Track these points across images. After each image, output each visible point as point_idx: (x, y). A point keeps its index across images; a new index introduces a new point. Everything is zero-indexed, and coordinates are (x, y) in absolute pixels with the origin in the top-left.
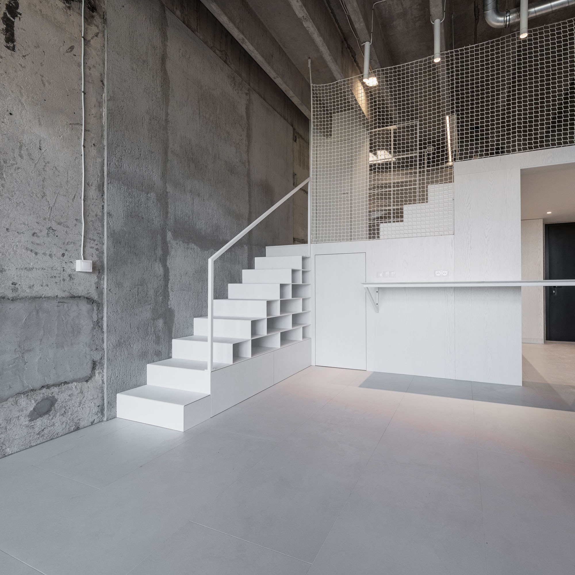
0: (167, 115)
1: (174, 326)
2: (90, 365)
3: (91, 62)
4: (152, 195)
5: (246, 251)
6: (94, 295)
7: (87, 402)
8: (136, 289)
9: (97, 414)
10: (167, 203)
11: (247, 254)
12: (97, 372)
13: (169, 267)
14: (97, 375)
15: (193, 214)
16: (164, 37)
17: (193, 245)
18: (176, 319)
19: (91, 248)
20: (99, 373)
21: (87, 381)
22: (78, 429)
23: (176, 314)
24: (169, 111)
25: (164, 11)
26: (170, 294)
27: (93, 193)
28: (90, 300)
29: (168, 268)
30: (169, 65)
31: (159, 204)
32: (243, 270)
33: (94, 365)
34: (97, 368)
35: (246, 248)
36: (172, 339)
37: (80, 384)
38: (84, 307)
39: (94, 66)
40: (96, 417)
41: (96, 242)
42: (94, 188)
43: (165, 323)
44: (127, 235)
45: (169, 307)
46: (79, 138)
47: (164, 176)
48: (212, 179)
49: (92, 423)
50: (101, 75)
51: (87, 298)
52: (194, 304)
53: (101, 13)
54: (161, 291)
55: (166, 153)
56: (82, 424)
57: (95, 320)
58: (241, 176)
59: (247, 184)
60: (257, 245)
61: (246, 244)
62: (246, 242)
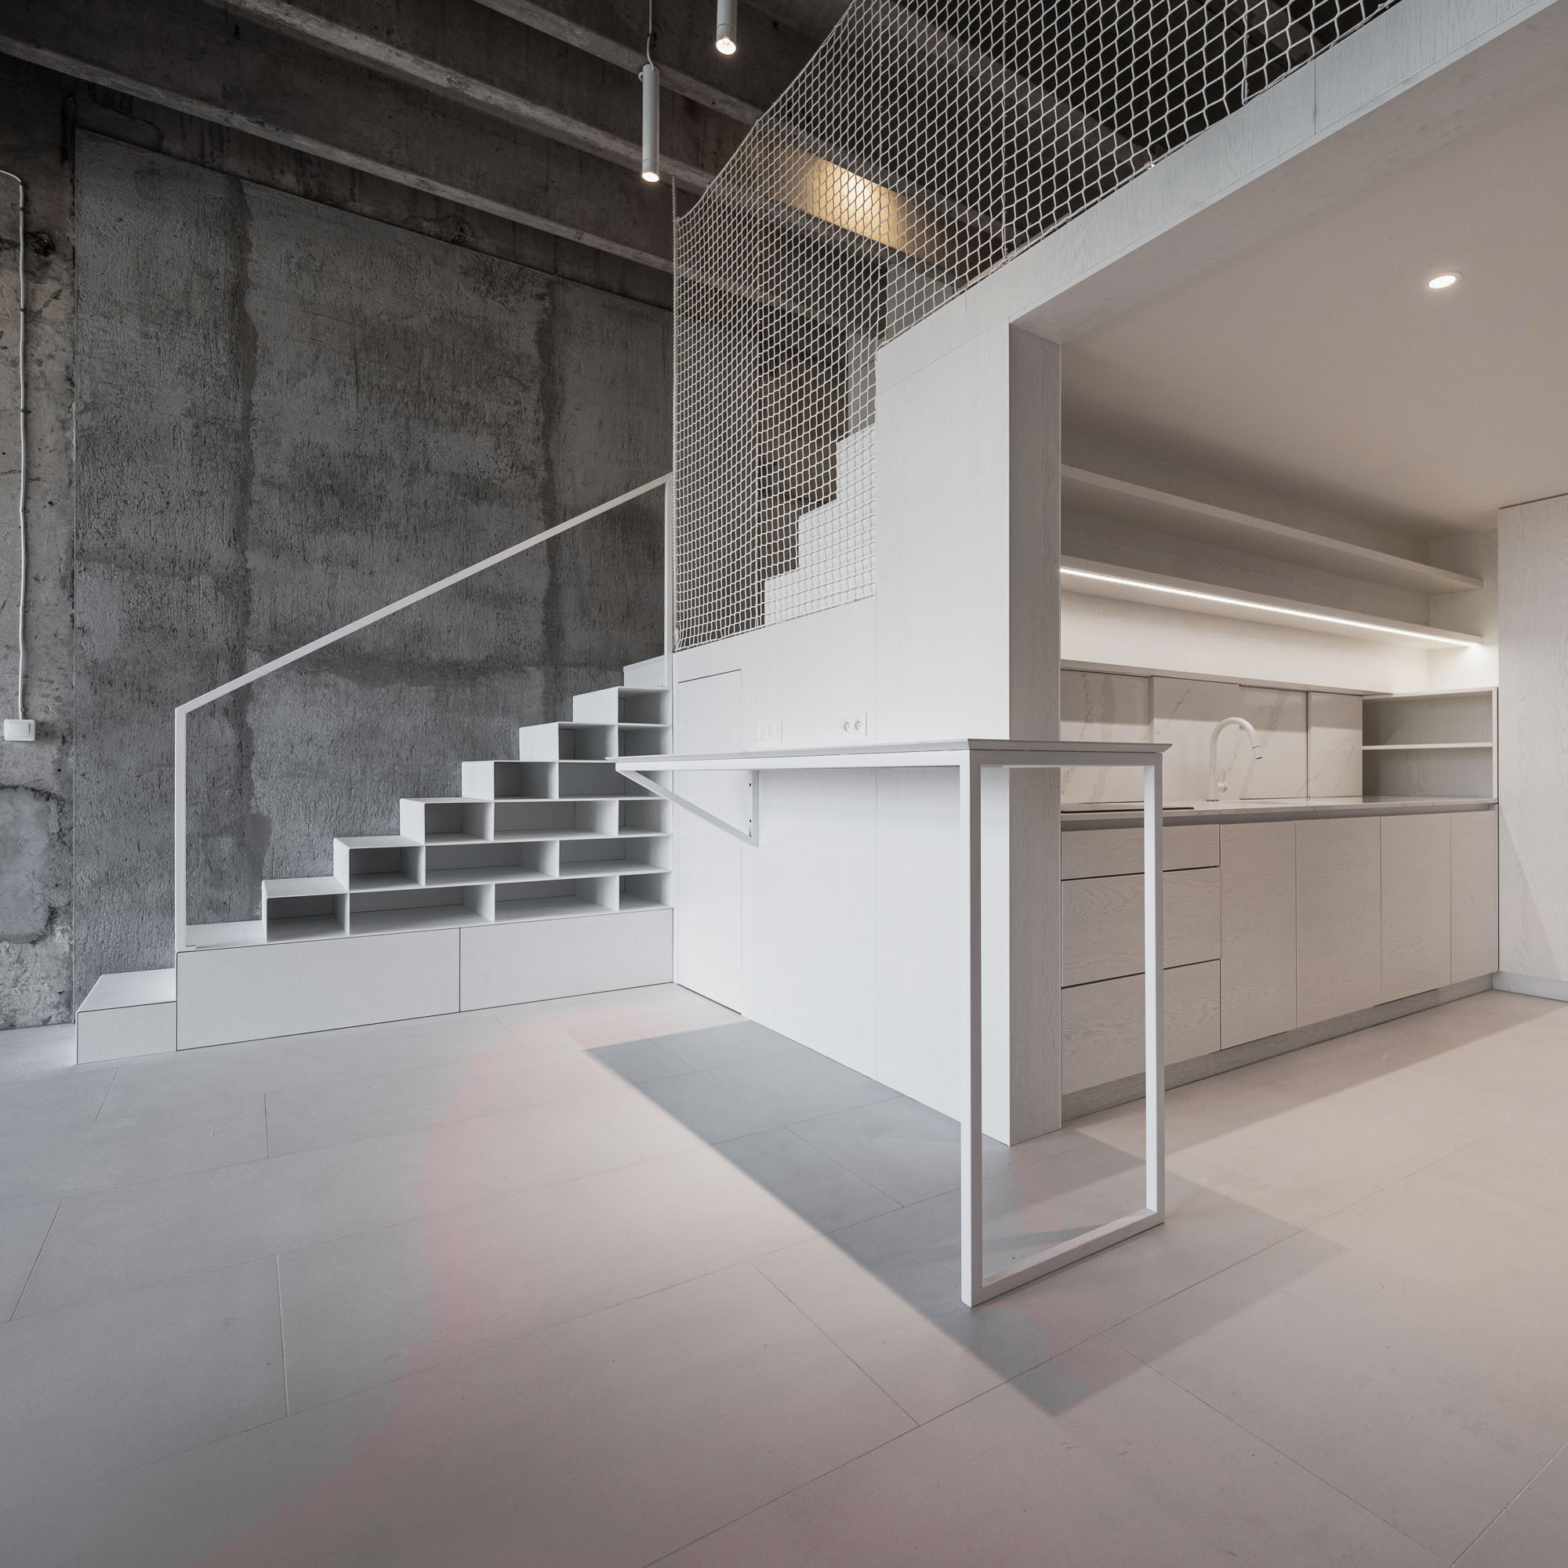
0: (249, 405)
1: (268, 853)
2: (42, 914)
3: (40, 352)
4: (206, 581)
5: (538, 683)
6: (52, 784)
7: (31, 981)
8: (155, 772)
9: (56, 1007)
10: (247, 594)
11: (541, 690)
12: (58, 929)
13: (254, 727)
14: (58, 934)
15: (331, 607)
16: (240, 244)
17: (333, 676)
18: (272, 838)
19: (43, 696)
20: (63, 931)
21: (34, 943)
22: (12, 1027)
23: (276, 827)
24: (254, 398)
25: (241, 192)
26: (257, 785)
27: (48, 593)
28: (41, 794)
29: (250, 731)
30: (254, 303)
31: (222, 598)
32: (521, 729)
33: (53, 914)
34: (59, 920)
35: (537, 676)
36: (262, 879)
37: (17, 947)
38: (28, 807)
39: (51, 356)
40: (54, 1012)
41: (55, 686)
42: (50, 583)
43: (241, 845)
44: (129, 668)
45: (254, 811)
46: (14, 497)
47: (238, 537)
48: (404, 522)
49: (45, 1022)
50: (68, 368)
51: (33, 790)
52: (335, 806)
53: (68, 251)
54: (227, 777)
55: (244, 484)
56: (21, 1020)
57: (56, 830)
58: (516, 502)
59: (539, 518)
60: (586, 664)
61: (538, 665)
62: (536, 659)
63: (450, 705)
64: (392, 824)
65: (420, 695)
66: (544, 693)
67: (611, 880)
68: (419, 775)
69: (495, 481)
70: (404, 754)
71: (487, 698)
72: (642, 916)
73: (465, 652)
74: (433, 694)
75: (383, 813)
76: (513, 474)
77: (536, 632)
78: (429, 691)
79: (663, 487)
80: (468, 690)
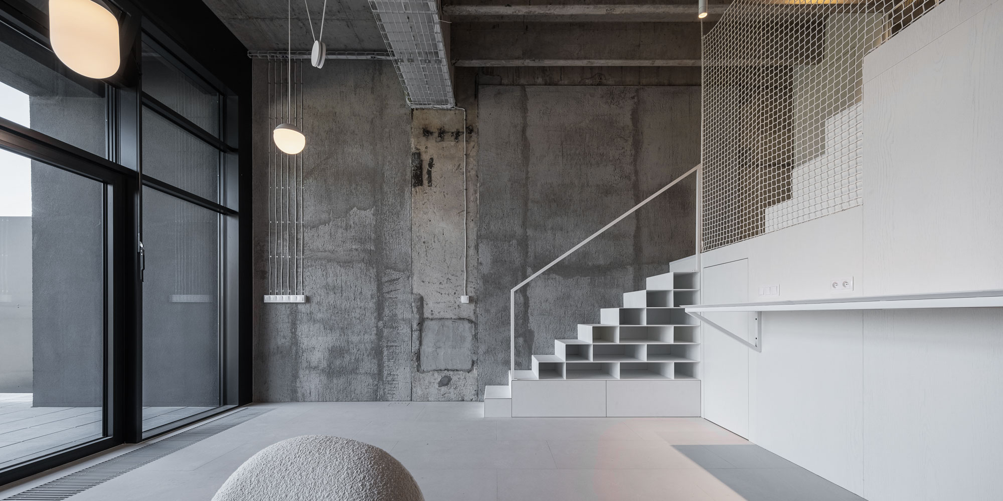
0: (527, 173)
1: (534, 344)
2: (471, 363)
3: (470, 166)
4: (514, 242)
5: (631, 273)
6: (473, 319)
7: (468, 385)
8: (500, 314)
9: (474, 395)
10: (527, 245)
11: (632, 276)
12: (475, 368)
13: (529, 296)
14: (475, 370)
15: (554, 247)
16: (525, 111)
17: (554, 275)
18: (535, 339)
19: (471, 287)
20: (476, 369)
21: (469, 372)
22: (463, 400)
23: (536, 334)
24: (529, 169)
25: (525, 89)
26: (530, 318)
27: (472, 251)
28: (470, 321)
29: (528, 298)
30: (529, 132)
31: (519, 248)
32: (624, 294)
33: (473, 363)
34: (475, 365)
35: (631, 269)
36: (532, 354)
37: (464, 373)
38: (467, 325)
39: (472, 169)
40: (474, 397)
41: (473, 284)
42: (472, 248)
43: (525, 341)
44: (493, 276)
45: (529, 328)
46: (463, 220)
47: (524, 225)
48: (579, 209)
49: (471, 400)
50: (476, 172)
51: (468, 320)
52: (555, 327)
53: (476, 130)
54: (521, 315)
55: (526, 204)
56: (465, 398)
57: (474, 334)
58: (622, 193)
59: (632, 198)
60: (652, 263)
61: (631, 265)
62: (630, 262)
63: (596, 284)
64: (575, 335)
65: (585, 281)
66: (634, 277)
67: (670, 366)
68: (585, 314)
69: (614, 185)
70: (579, 306)
71: (610, 281)
72: (684, 383)
73: (601, 262)
74: (589, 280)
75: (572, 330)
76: (621, 181)
77: (631, 250)
78: (588, 279)
79: (696, 171)
80: (603, 278)
